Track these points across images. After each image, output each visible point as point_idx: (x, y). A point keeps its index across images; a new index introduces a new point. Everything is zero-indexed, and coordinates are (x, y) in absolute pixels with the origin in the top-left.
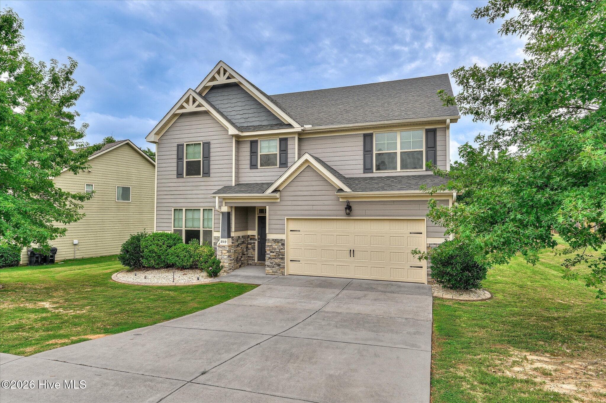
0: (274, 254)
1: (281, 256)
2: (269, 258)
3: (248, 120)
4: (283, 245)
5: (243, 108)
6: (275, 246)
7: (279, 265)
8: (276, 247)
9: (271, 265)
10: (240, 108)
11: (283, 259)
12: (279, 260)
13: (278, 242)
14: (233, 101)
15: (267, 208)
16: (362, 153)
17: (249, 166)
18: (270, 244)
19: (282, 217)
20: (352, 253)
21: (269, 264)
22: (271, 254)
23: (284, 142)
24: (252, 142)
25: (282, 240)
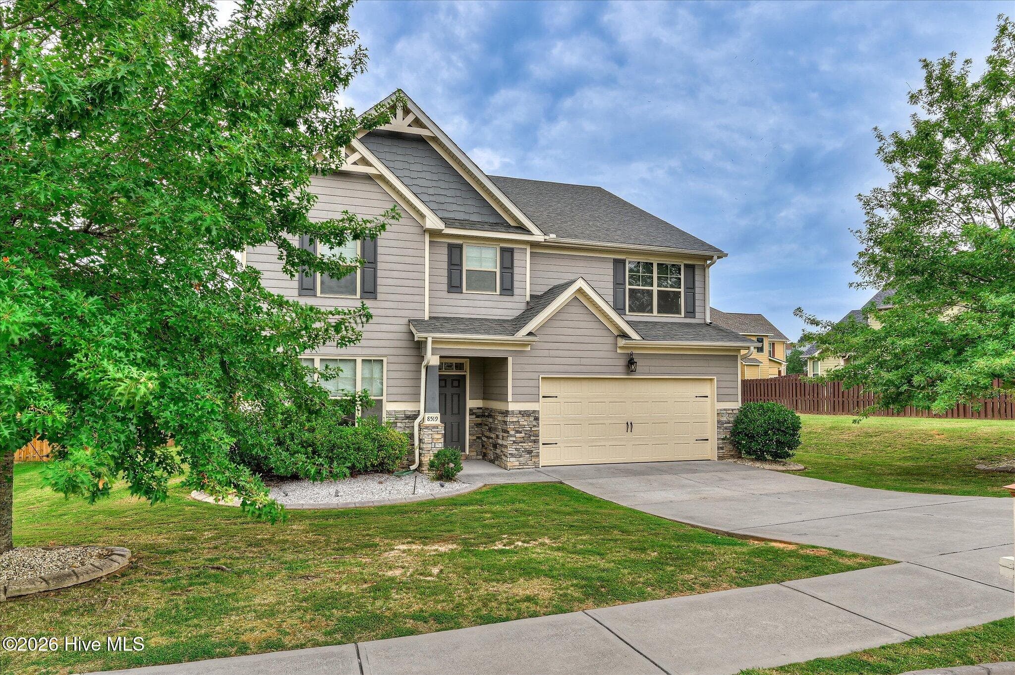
0: (523, 435)
1: (533, 437)
2: (514, 442)
3: (444, 207)
4: (537, 419)
5: (434, 184)
6: (523, 422)
7: (530, 452)
8: (525, 423)
9: (517, 452)
10: (429, 184)
11: (536, 442)
12: (530, 444)
13: (529, 416)
14: (413, 167)
15: (510, 359)
16: (611, 285)
17: (445, 287)
18: (515, 419)
19: (535, 376)
20: (629, 426)
21: (514, 452)
22: (518, 435)
23: (507, 255)
24: (451, 247)
25: (534, 412)
